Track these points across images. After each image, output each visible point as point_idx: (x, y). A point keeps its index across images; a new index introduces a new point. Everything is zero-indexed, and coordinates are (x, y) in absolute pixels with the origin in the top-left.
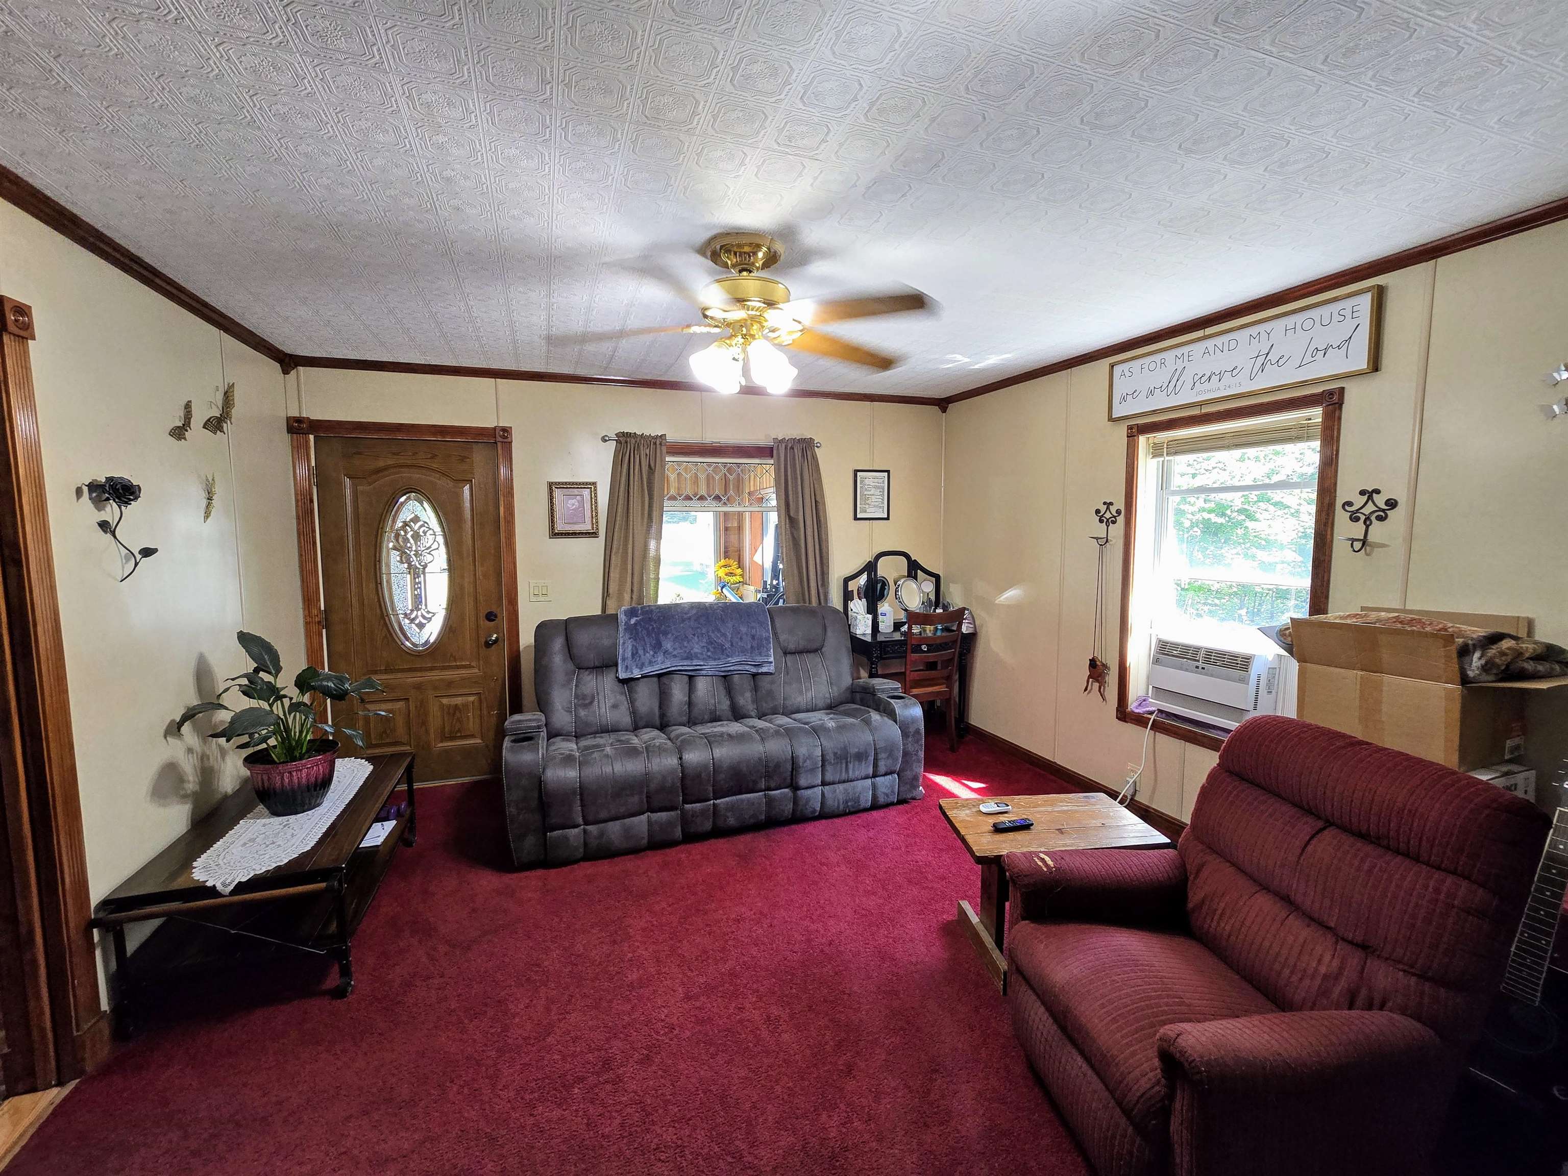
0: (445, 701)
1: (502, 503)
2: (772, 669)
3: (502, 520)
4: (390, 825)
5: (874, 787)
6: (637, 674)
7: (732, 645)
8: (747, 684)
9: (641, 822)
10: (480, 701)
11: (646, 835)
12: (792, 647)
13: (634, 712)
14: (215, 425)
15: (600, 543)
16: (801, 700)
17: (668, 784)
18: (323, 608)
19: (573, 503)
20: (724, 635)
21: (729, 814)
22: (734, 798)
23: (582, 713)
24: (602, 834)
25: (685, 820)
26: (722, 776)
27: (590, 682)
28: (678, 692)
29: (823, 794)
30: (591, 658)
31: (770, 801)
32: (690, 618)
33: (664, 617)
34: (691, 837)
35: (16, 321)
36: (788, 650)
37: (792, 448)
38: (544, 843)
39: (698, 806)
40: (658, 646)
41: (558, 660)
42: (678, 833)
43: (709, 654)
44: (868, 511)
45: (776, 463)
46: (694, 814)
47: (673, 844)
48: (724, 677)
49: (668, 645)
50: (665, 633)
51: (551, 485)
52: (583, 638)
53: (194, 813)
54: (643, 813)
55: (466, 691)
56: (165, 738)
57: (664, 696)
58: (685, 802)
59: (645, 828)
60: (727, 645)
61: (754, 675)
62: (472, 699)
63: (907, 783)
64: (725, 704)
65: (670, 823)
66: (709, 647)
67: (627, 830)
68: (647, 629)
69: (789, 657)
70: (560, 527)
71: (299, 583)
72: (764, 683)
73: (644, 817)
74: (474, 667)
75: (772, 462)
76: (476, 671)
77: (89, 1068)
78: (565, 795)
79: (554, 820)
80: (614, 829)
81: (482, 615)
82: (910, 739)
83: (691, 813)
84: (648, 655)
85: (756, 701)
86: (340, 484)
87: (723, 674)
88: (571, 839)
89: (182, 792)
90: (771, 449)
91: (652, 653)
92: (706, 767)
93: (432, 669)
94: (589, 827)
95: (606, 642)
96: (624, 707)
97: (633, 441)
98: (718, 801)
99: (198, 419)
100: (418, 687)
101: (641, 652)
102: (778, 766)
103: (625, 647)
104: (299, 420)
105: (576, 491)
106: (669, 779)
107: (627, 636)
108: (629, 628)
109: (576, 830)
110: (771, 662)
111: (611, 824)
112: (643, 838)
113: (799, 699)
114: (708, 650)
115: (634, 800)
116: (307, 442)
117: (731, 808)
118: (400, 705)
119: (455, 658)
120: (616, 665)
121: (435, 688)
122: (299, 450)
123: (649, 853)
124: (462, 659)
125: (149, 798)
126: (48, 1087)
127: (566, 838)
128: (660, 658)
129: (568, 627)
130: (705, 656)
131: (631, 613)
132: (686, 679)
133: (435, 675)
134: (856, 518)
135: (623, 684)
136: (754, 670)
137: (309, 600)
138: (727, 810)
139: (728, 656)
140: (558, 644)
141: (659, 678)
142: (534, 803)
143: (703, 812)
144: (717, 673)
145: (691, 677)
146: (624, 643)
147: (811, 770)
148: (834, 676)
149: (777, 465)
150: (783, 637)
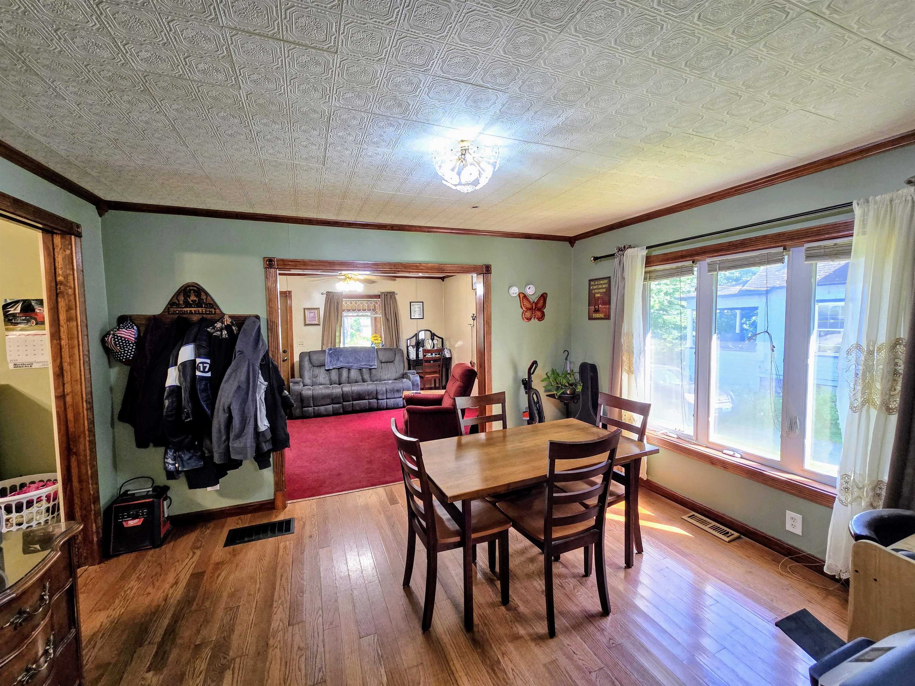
1: (288, 315)
2: (376, 367)
3: (288, 321)
6: (331, 368)
7: (363, 359)
8: (368, 371)
9: (330, 407)
12: (383, 361)
13: (330, 380)
15: (321, 327)
16: (386, 377)
17: (338, 397)
19: (312, 315)
20: (360, 356)
22: (359, 401)
23: (314, 380)
24: (319, 410)
25: (343, 407)
26: (354, 394)
27: (317, 371)
28: (345, 373)
29: (387, 402)
30: (316, 362)
31: (369, 403)
32: (349, 351)
33: (340, 351)
34: (346, 412)
37: (387, 295)
38: (302, 412)
39: (347, 403)
40: (338, 360)
41: (306, 364)
42: (341, 410)
43: (355, 362)
44: (415, 316)
47: (339, 414)
48: (360, 369)
49: (341, 359)
50: (341, 356)
51: (304, 309)
52: (314, 358)
54: (331, 404)
57: (340, 376)
58: (343, 402)
59: (331, 409)
60: (361, 360)
61: (370, 369)
64: (360, 378)
65: (339, 408)
66: (355, 360)
67: (326, 409)
68: (335, 354)
69: (382, 364)
70: (307, 322)
72: (373, 371)
75: (380, 300)
78: (308, 398)
79: (305, 405)
80: (322, 408)
81: (282, 351)
83: (345, 405)
84: (335, 362)
85: (370, 377)
90: (380, 295)
92: (349, 392)
94: (315, 408)
95: (322, 358)
96: (327, 378)
97: (331, 294)
98: (353, 402)
101: (333, 361)
102: (372, 393)
103: (327, 359)
105: (313, 311)
106: (338, 395)
107: (329, 356)
108: (330, 354)
109: (311, 408)
110: (376, 365)
112: (331, 412)
115: (328, 401)
117: (356, 404)
120: (325, 365)
123: (333, 416)
127: (309, 410)
128: (339, 363)
129: (309, 354)
130: (353, 363)
131: (330, 349)
132: (347, 369)
134: (411, 318)
135: (327, 371)
136: (370, 367)
139: (361, 363)
140: (307, 359)
141: (338, 369)
142: (299, 400)
143: (349, 405)
144: (358, 368)
145: (349, 369)
147: (383, 394)
148: (398, 370)
149: (382, 300)
150: (380, 357)
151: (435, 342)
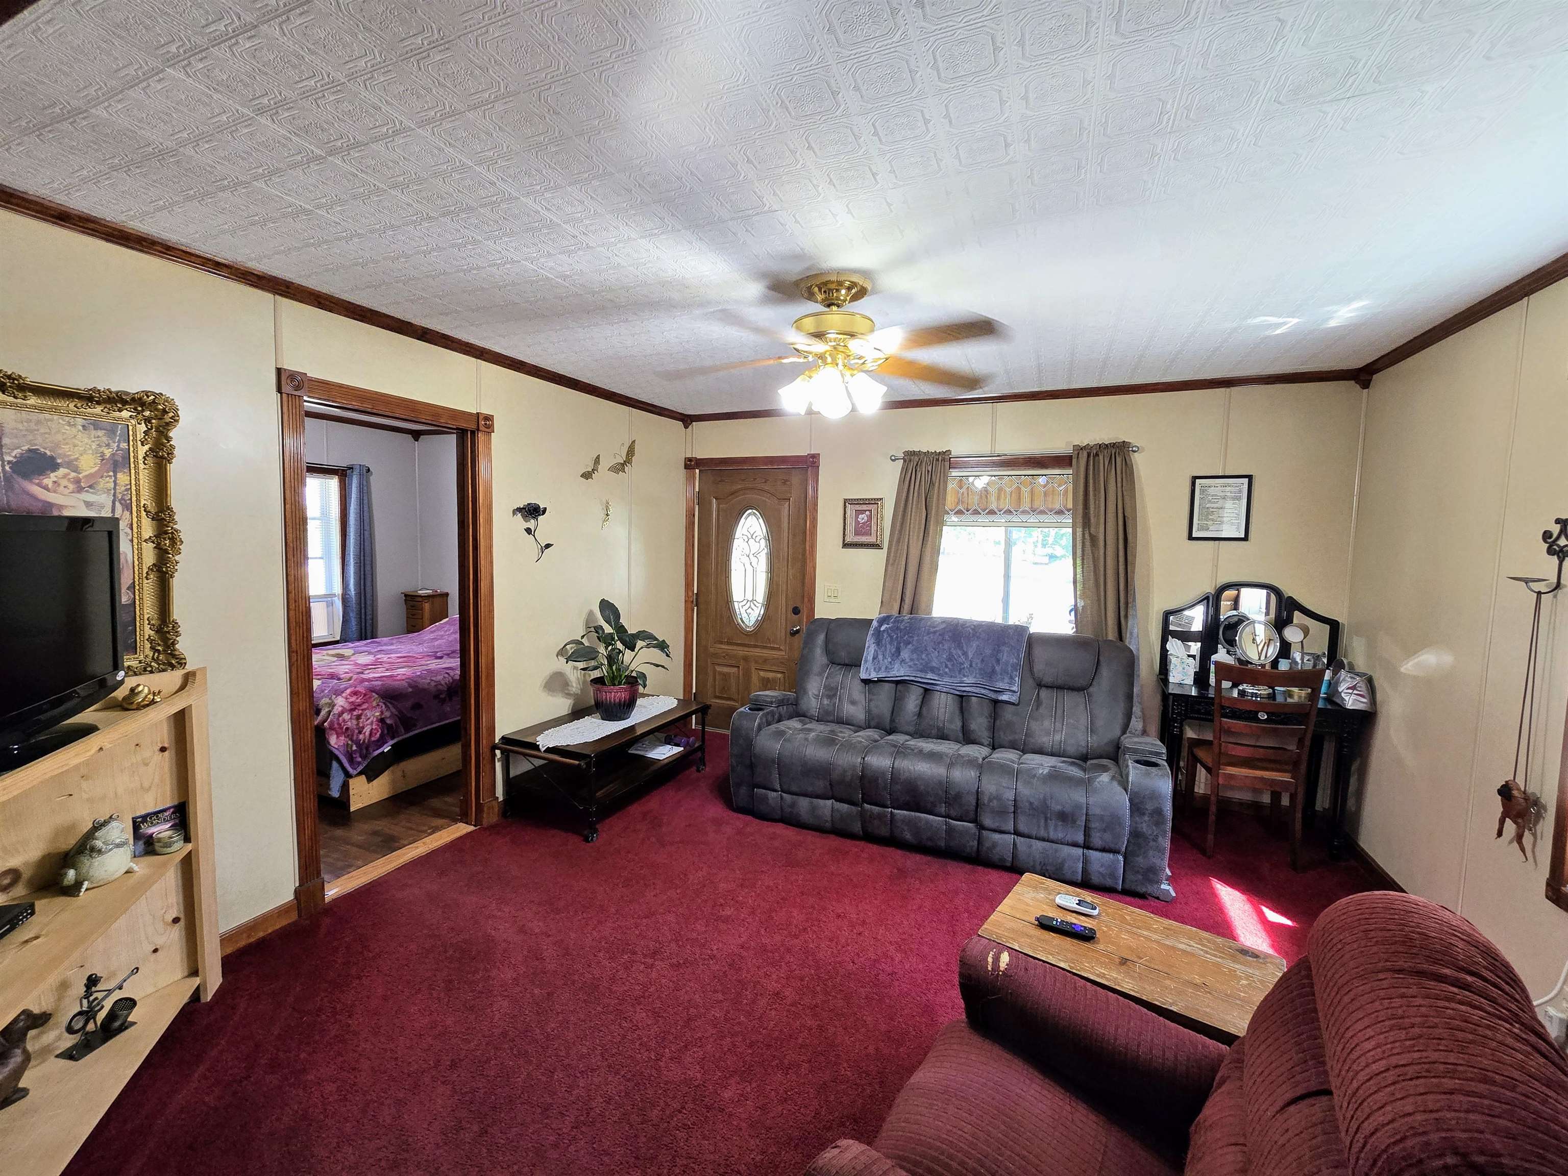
0: (762, 674)
1: (808, 517)
2: (1014, 699)
3: (808, 533)
4: (678, 750)
5: (1086, 861)
6: (877, 677)
7: (971, 666)
8: (987, 709)
9: (826, 805)
10: (784, 678)
11: (829, 819)
12: (1048, 679)
13: (869, 712)
14: (620, 468)
15: (881, 555)
17: (848, 779)
18: (695, 592)
19: (863, 518)
20: (965, 654)
21: (906, 828)
22: (913, 813)
23: (827, 702)
24: (793, 805)
25: (864, 818)
26: (898, 787)
27: (839, 676)
28: (912, 703)
29: (1015, 844)
30: (843, 655)
31: (950, 830)
32: (935, 632)
33: (911, 628)
34: (869, 837)
35: (486, 424)
36: (1043, 683)
37: (1097, 455)
38: (752, 796)
39: (876, 809)
40: (897, 654)
42: (857, 827)
43: (947, 670)
44: (1211, 528)
45: (1075, 473)
46: (872, 816)
47: (852, 836)
48: (961, 697)
49: (905, 654)
51: (846, 501)
53: (574, 705)
54: (828, 799)
55: (774, 668)
56: (557, 656)
57: (897, 702)
58: (864, 800)
59: (827, 813)
60: (966, 665)
61: (994, 703)
62: (779, 675)
63: (1138, 872)
64: (956, 724)
65: (851, 817)
66: (948, 663)
67: (814, 809)
68: (891, 637)
69: (1044, 693)
70: (849, 539)
71: (683, 573)
72: (1008, 714)
73: (829, 803)
74: (782, 650)
75: (1071, 472)
76: (784, 653)
77: (485, 823)
78: (768, 763)
79: (759, 780)
80: (804, 803)
81: (790, 609)
82: (1146, 818)
83: (869, 814)
84: (886, 661)
85: (993, 729)
86: (710, 503)
87: (958, 693)
88: (770, 801)
89: (566, 692)
90: (1070, 458)
91: (889, 660)
92: (884, 773)
93: (756, 646)
94: (784, 795)
95: (857, 644)
96: (862, 705)
97: (917, 459)
98: (896, 811)
99: (604, 465)
100: (746, 659)
101: (880, 657)
102: (958, 797)
103: (869, 650)
104: (690, 460)
105: (865, 507)
106: (849, 774)
107: (873, 641)
108: (878, 634)
109: (775, 793)
110: (1014, 692)
111: (801, 799)
112: (827, 821)
113: (1045, 739)
114: (946, 666)
115: (820, 785)
116: (694, 474)
117: (909, 822)
118: (734, 670)
119: (770, 640)
120: (860, 665)
121: (756, 662)
122: (690, 479)
123: (832, 836)
124: (774, 642)
125: (542, 688)
126: (471, 824)
127: (766, 798)
128: (899, 665)
129: (832, 624)
130: (941, 672)
132: (922, 690)
133: (757, 652)
134: (1191, 538)
135: (866, 684)
136: (993, 696)
137: (688, 585)
138: (903, 821)
139: (964, 676)
140: (821, 638)
141: (897, 685)
142: (746, 761)
143: (880, 816)
144: (952, 691)
145: (926, 690)
146: (869, 647)
147: (1001, 813)
148: (1100, 723)
149: (1076, 475)
150: (1039, 667)
151: (1292, 634)
